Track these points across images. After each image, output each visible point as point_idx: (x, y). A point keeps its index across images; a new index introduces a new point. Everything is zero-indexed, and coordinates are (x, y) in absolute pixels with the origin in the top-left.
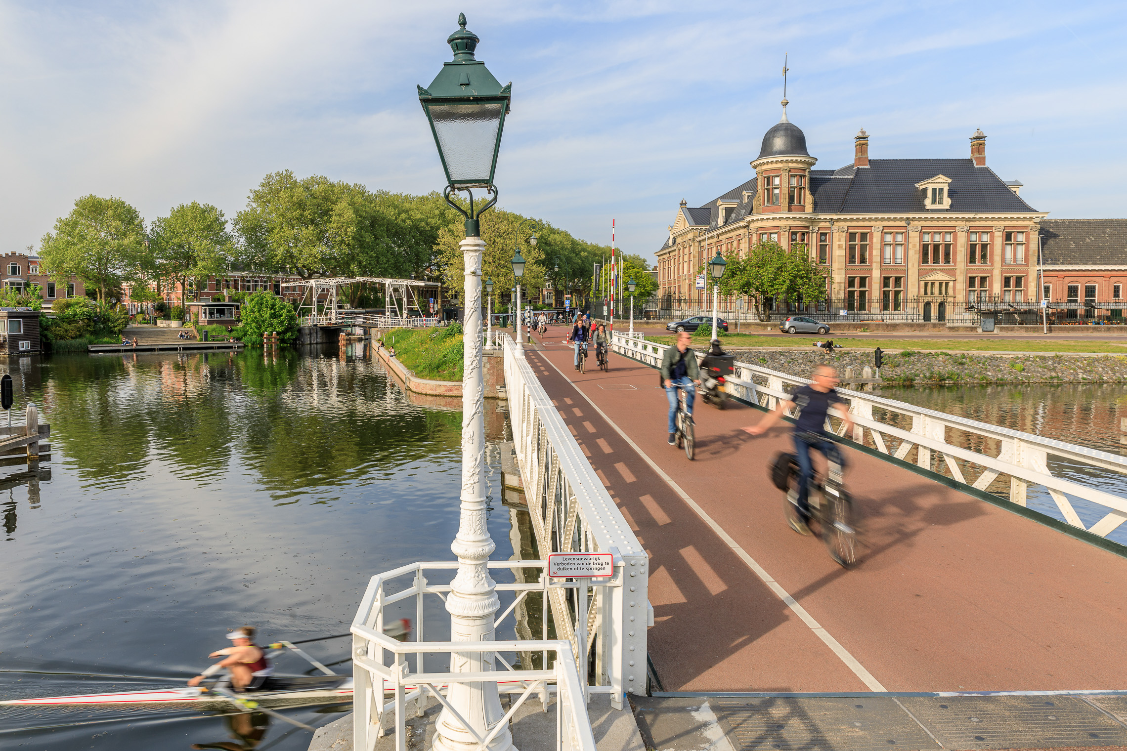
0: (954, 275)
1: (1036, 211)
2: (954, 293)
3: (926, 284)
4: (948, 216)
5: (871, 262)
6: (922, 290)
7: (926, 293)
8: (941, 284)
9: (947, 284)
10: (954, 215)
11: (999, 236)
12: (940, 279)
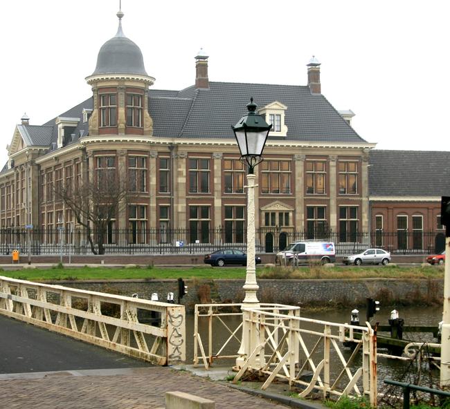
0: (294, 206)
1: (365, 141)
2: (294, 224)
3: (267, 215)
4: (285, 143)
5: (213, 191)
6: (263, 221)
7: (267, 223)
8: (281, 214)
9: (287, 214)
10: (291, 144)
11: (333, 166)
12: (281, 209)
